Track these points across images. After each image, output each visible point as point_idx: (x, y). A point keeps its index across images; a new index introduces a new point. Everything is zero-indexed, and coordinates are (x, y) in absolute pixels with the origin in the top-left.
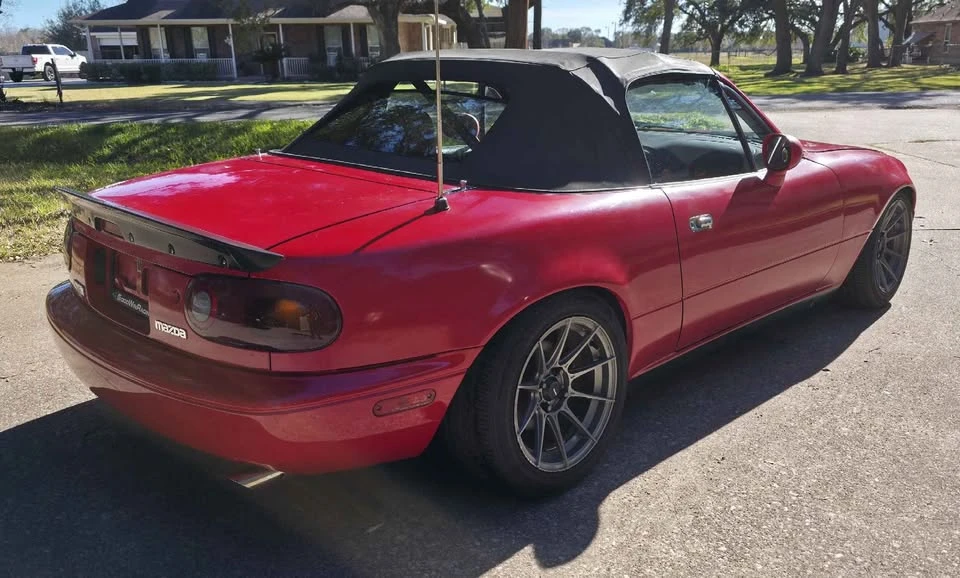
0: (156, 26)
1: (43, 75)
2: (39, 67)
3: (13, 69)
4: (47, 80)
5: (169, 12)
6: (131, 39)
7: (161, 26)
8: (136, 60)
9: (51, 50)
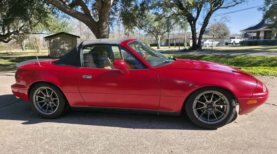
0: (261, 31)
1: (232, 44)
2: (232, 42)
3: (226, 42)
4: (233, 45)
5: (266, 27)
6: (255, 35)
7: (263, 31)
8: (255, 40)
9: (236, 38)
